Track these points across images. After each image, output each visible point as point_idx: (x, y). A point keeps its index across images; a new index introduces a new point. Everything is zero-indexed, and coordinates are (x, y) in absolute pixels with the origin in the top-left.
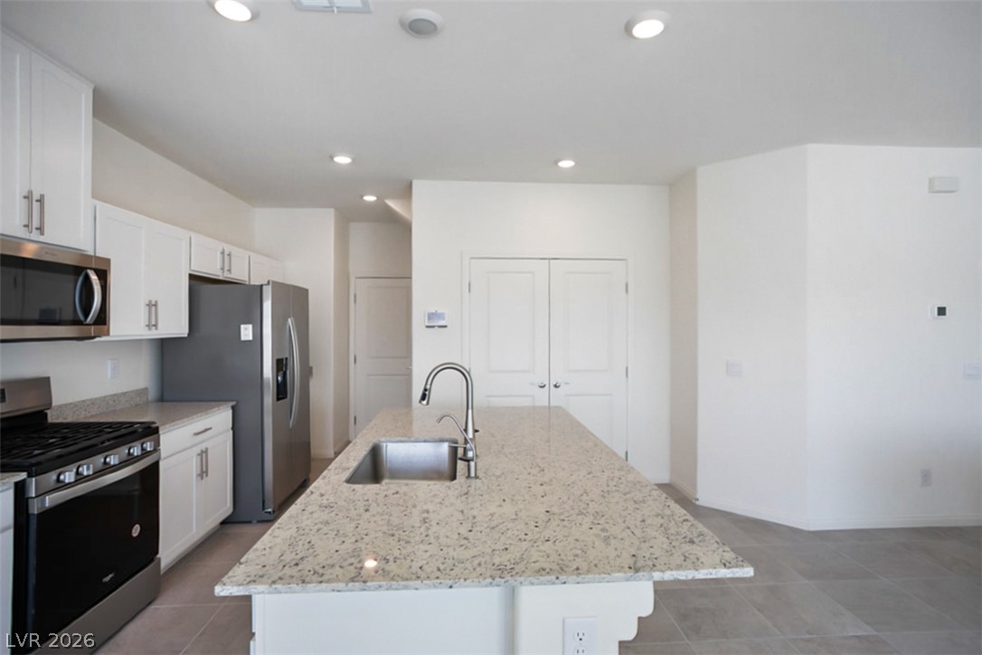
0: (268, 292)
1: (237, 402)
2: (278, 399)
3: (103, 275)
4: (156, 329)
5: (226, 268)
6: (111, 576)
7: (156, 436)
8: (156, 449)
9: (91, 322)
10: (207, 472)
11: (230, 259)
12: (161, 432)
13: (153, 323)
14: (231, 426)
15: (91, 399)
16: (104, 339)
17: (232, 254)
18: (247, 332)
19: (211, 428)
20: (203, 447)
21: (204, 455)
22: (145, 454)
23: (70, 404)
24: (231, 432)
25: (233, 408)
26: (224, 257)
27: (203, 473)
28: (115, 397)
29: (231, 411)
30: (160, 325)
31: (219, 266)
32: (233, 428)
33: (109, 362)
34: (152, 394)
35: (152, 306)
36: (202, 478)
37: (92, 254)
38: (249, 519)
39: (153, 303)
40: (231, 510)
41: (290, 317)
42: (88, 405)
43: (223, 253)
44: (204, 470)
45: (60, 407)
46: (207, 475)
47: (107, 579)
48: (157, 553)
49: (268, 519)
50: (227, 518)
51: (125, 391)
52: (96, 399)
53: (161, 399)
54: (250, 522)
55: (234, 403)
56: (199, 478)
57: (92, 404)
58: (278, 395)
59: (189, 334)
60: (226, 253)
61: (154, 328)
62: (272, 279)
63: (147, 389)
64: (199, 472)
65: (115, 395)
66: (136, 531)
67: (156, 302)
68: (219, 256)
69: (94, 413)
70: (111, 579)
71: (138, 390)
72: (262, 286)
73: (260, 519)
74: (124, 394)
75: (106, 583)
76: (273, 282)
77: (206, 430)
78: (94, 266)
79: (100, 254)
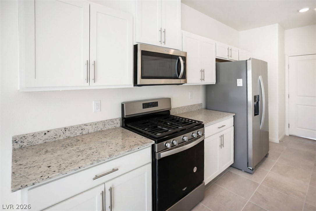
0: (249, 63)
1: (236, 114)
2: (255, 115)
3: (184, 59)
4: (204, 81)
5: (230, 55)
6: (185, 188)
7: (203, 128)
8: (203, 135)
9: (181, 78)
10: (223, 145)
11: (231, 51)
12: (205, 126)
13: (203, 78)
14: (233, 124)
15: (184, 107)
16: (185, 84)
17: (232, 49)
18: (240, 83)
19: (225, 126)
20: (221, 134)
21: (222, 137)
22: (199, 137)
23: (178, 108)
24: (233, 127)
25: (234, 116)
26: (229, 50)
27: (222, 145)
28: (192, 106)
29: (233, 118)
30: (205, 79)
31: (227, 54)
32: (234, 126)
33: (190, 93)
34: (204, 106)
35: (202, 71)
36: (221, 148)
37: (182, 51)
38: (241, 169)
39: (203, 70)
40: (233, 162)
41: (260, 75)
42: (183, 109)
43: (228, 49)
44: (222, 144)
45: (175, 109)
46: (223, 147)
47: (184, 189)
48: (203, 180)
49: (250, 172)
50: (231, 165)
51: (195, 104)
52: (185, 106)
53: (206, 108)
54: (241, 170)
55: (234, 114)
56: (220, 147)
57: (184, 108)
58: (255, 112)
59: (216, 83)
60: (230, 49)
61: (203, 80)
62: (251, 57)
63: (202, 103)
64: (220, 145)
65: (191, 105)
66: (195, 169)
67: (204, 70)
68: (227, 50)
69: (185, 112)
70: (186, 189)
71: (199, 104)
72: (247, 60)
73: (246, 171)
74: (194, 105)
75: (184, 191)
76: (252, 58)
77: (223, 126)
78: (182, 55)
79: (184, 51)
